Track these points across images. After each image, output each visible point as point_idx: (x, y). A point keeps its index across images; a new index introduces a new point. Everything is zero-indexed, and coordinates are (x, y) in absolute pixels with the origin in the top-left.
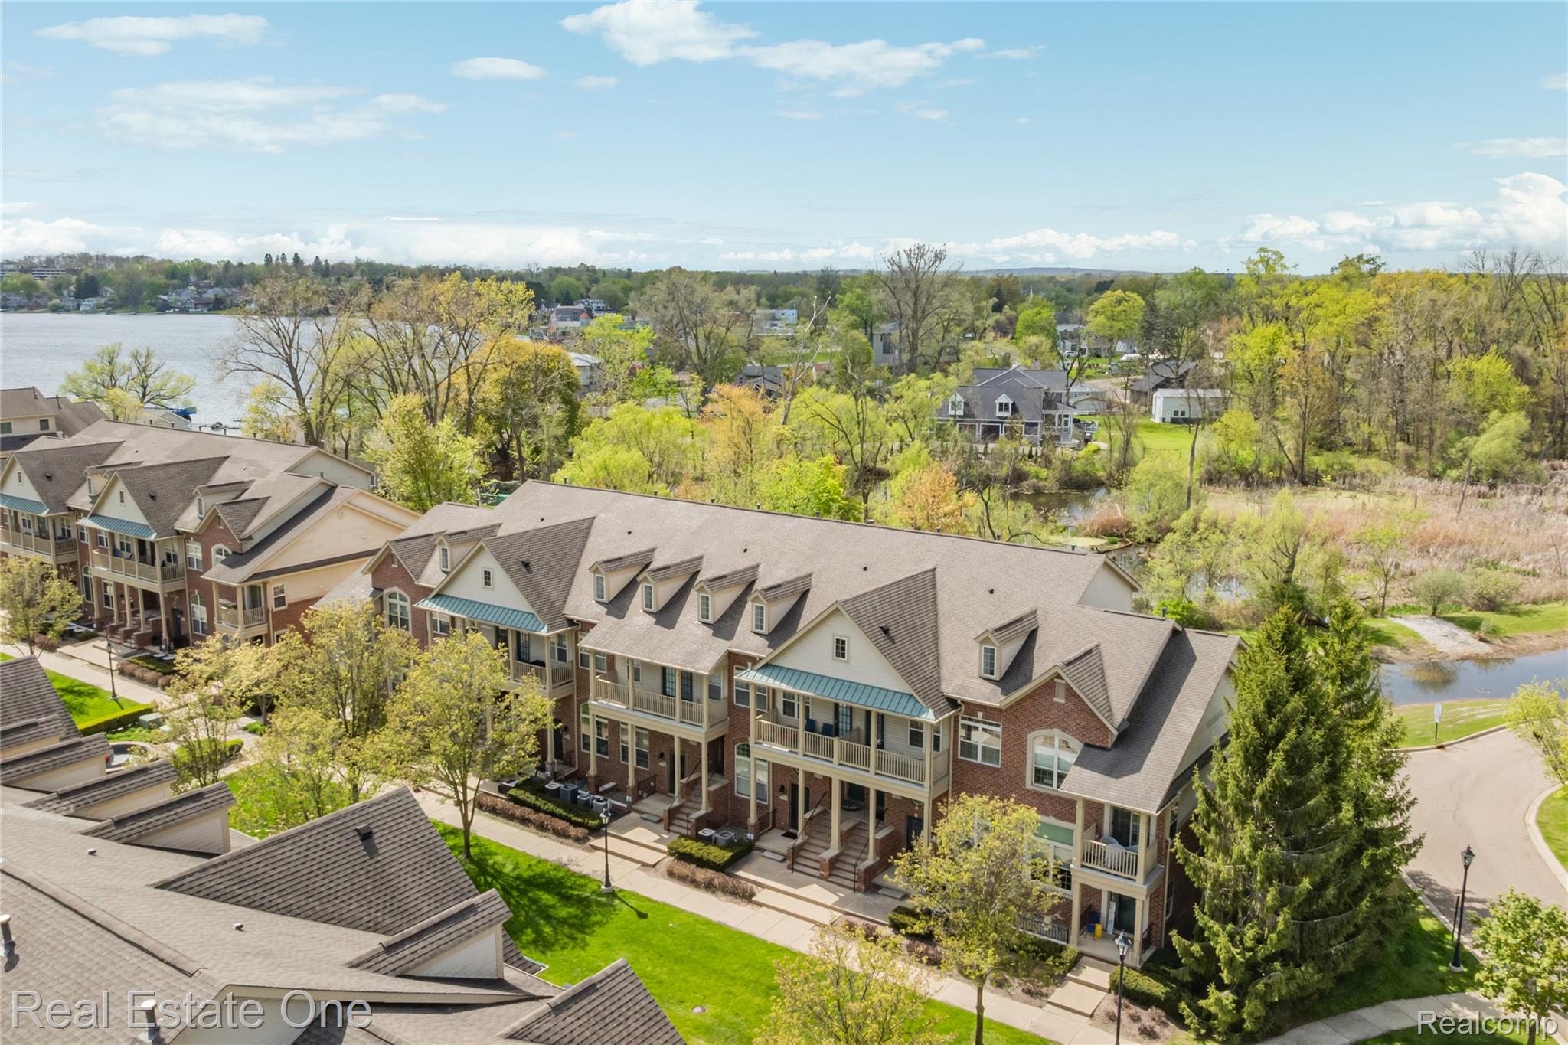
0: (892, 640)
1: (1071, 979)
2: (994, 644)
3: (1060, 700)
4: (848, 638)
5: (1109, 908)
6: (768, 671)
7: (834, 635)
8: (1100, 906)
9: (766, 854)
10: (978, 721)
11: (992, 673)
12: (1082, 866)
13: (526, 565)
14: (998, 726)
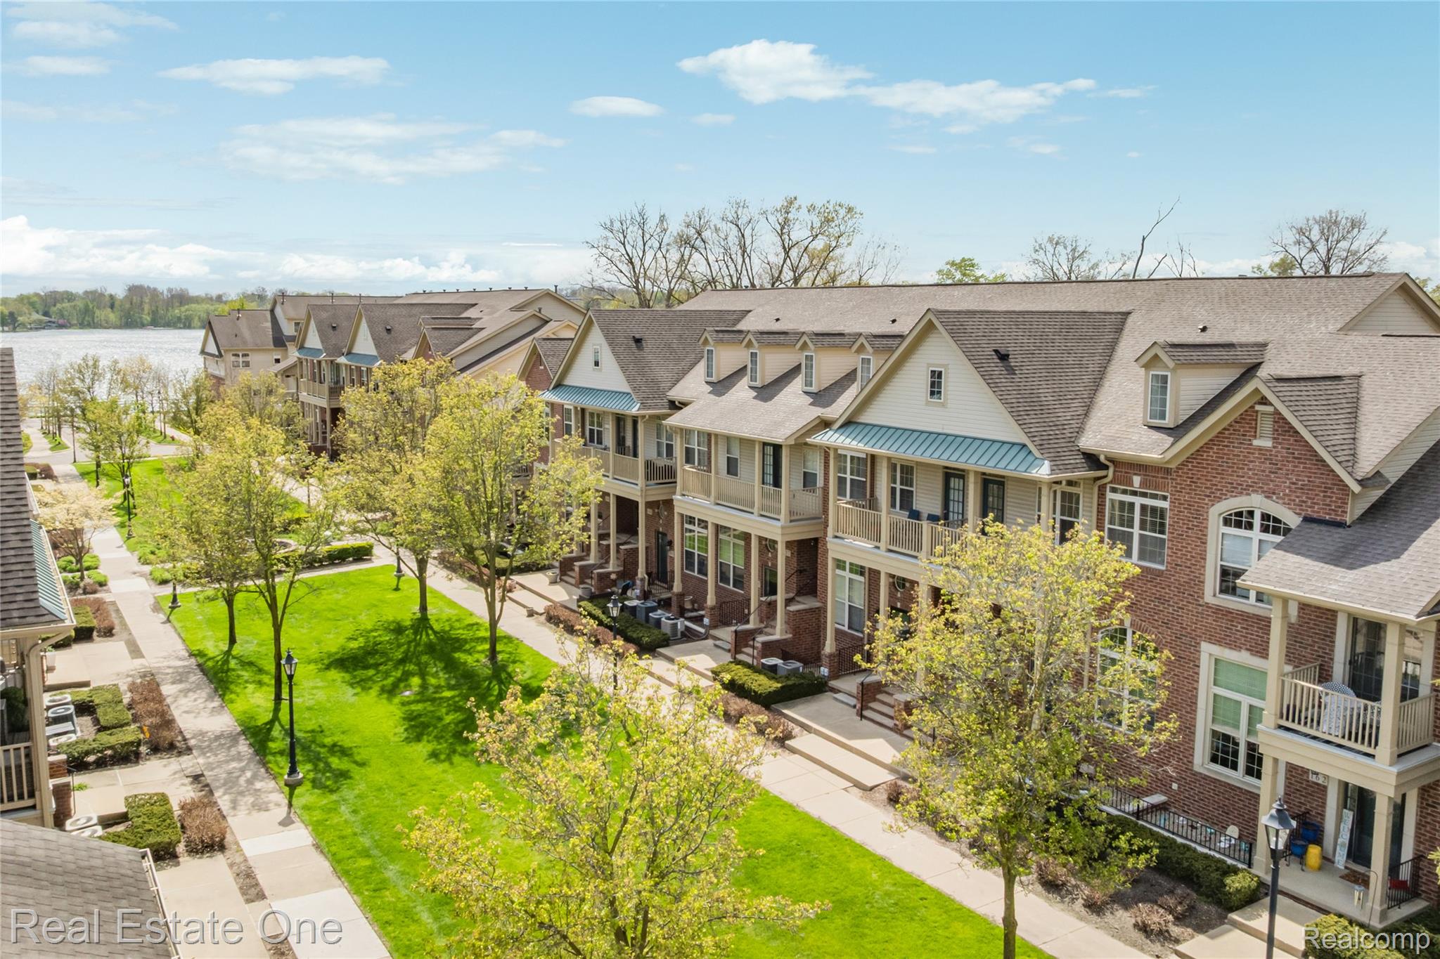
0: (1011, 371)
1: (1236, 925)
2: (1166, 367)
3: (1264, 442)
4: (945, 366)
5: (1340, 819)
6: (850, 429)
7: (929, 365)
8: (1322, 815)
9: (838, 696)
10: (1134, 493)
11: (1163, 416)
12: (1280, 727)
13: (638, 341)
14: (1165, 498)
